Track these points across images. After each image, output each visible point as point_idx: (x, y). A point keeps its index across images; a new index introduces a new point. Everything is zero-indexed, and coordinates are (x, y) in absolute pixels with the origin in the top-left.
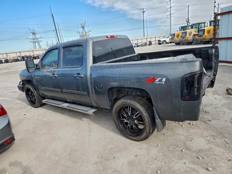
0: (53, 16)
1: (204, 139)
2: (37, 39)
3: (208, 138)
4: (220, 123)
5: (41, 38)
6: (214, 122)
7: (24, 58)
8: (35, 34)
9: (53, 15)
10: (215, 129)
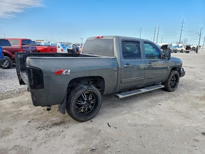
1: (24, 110)
3: (22, 112)
4: (20, 124)
6: (26, 123)
10: (22, 119)
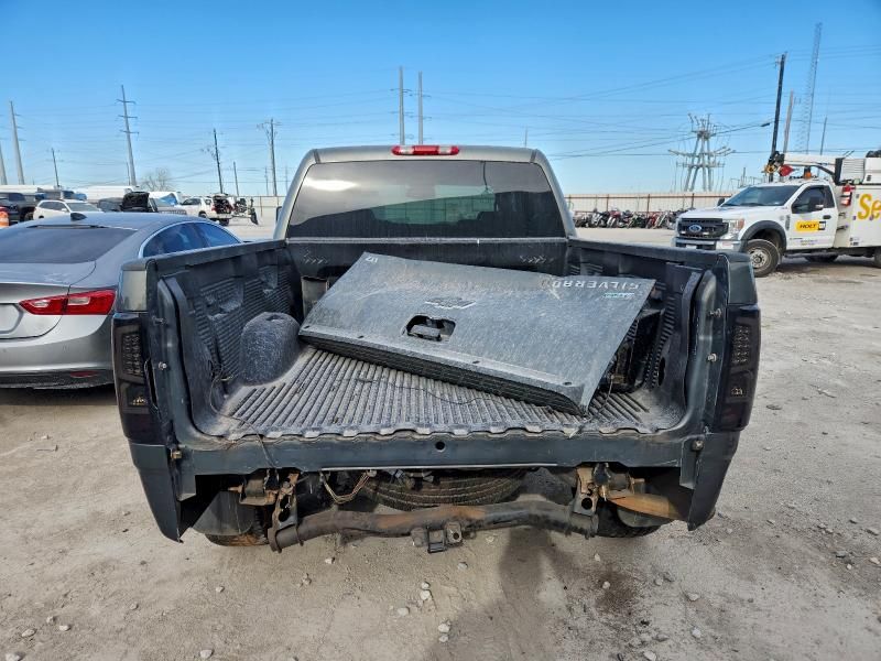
0: (782, 63)
2: (710, 155)
5: (726, 151)
7: (608, 217)
8: (707, 138)
9: (786, 60)
